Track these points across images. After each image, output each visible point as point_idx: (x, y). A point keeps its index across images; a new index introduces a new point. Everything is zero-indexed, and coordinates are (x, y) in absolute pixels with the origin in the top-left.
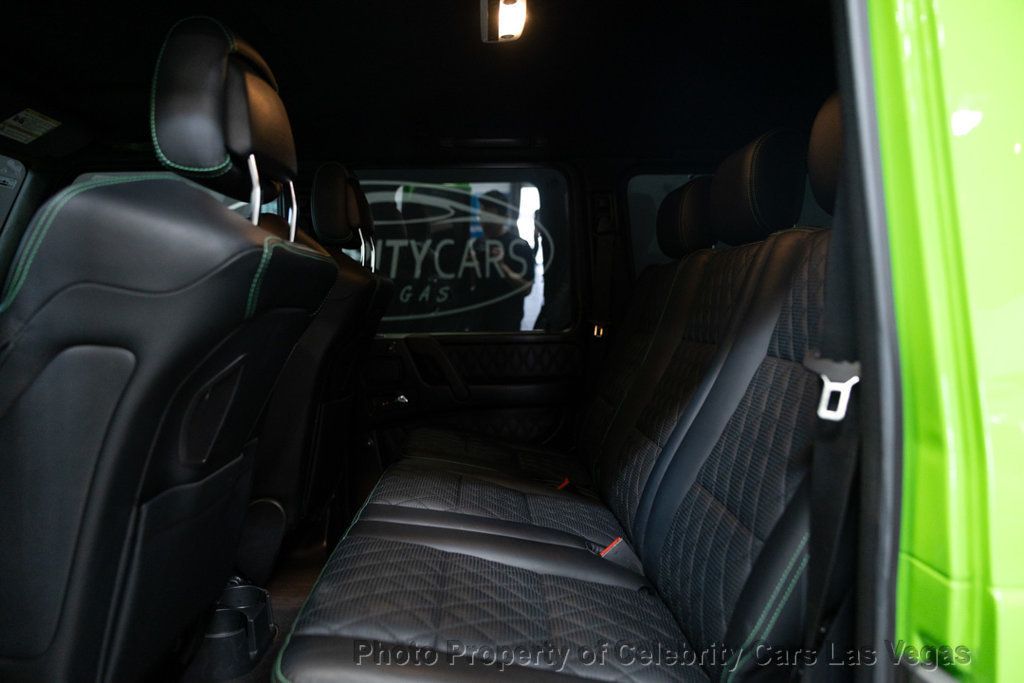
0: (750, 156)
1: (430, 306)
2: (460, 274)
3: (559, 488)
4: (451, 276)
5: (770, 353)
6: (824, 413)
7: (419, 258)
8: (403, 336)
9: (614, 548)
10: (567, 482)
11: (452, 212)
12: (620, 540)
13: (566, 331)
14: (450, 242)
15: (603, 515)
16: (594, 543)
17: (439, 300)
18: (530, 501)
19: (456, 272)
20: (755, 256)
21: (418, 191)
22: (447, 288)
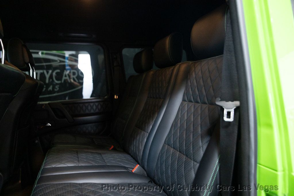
0: (168, 41)
1: (53, 92)
2: (63, 81)
3: (110, 149)
4: (59, 82)
5: (184, 100)
6: (226, 119)
7: (48, 76)
8: (47, 102)
9: (136, 168)
10: (113, 147)
11: (59, 61)
12: (139, 165)
13: (106, 97)
14: (58, 71)
15: (128, 157)
16: (129, 168)
17: (56, 90)
18: (103, 156)
19: (61, 81)
20: (173, 70)
21: (46, 54)
22: (58, 86)
